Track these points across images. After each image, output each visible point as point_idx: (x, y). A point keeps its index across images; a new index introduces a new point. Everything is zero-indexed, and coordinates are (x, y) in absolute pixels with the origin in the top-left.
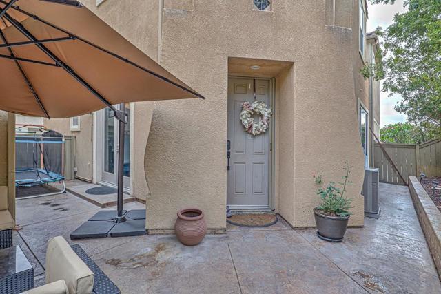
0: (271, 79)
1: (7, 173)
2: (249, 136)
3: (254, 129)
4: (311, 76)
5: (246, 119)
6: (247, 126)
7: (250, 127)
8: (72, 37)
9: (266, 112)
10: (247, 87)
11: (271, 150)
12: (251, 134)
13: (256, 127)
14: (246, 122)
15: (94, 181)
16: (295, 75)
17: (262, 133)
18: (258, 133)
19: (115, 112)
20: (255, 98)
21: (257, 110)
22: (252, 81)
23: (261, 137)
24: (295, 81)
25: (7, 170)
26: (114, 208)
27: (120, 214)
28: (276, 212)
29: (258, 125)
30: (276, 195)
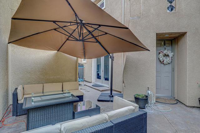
0: (173, 39)
1: (76, 77)
2: (162, 65)
3: (165, 62)
4: (196, 37)
5: (161, 57)
6: (162, 61)
7: (163, 61)
8: (106, 33)
9: (171, 54)
10: (161, 44)
11: (173, 71)
12: (164, 64)
13: (166, 61)
14: (161, 59)
15: (93, 82)
16: (188, 38)
17: (169, 63)
18: (167, 63)
19: (111, 57)
20: (165, 48)
21: (166, 54)
22: (164, 41)
23: (168, 65)
24: (188, 41)
25: (76, 76)
26: (109, 92)
27: (111, 94)
28: (176, 99)
29: (167, 60)
30: (176, 91)
